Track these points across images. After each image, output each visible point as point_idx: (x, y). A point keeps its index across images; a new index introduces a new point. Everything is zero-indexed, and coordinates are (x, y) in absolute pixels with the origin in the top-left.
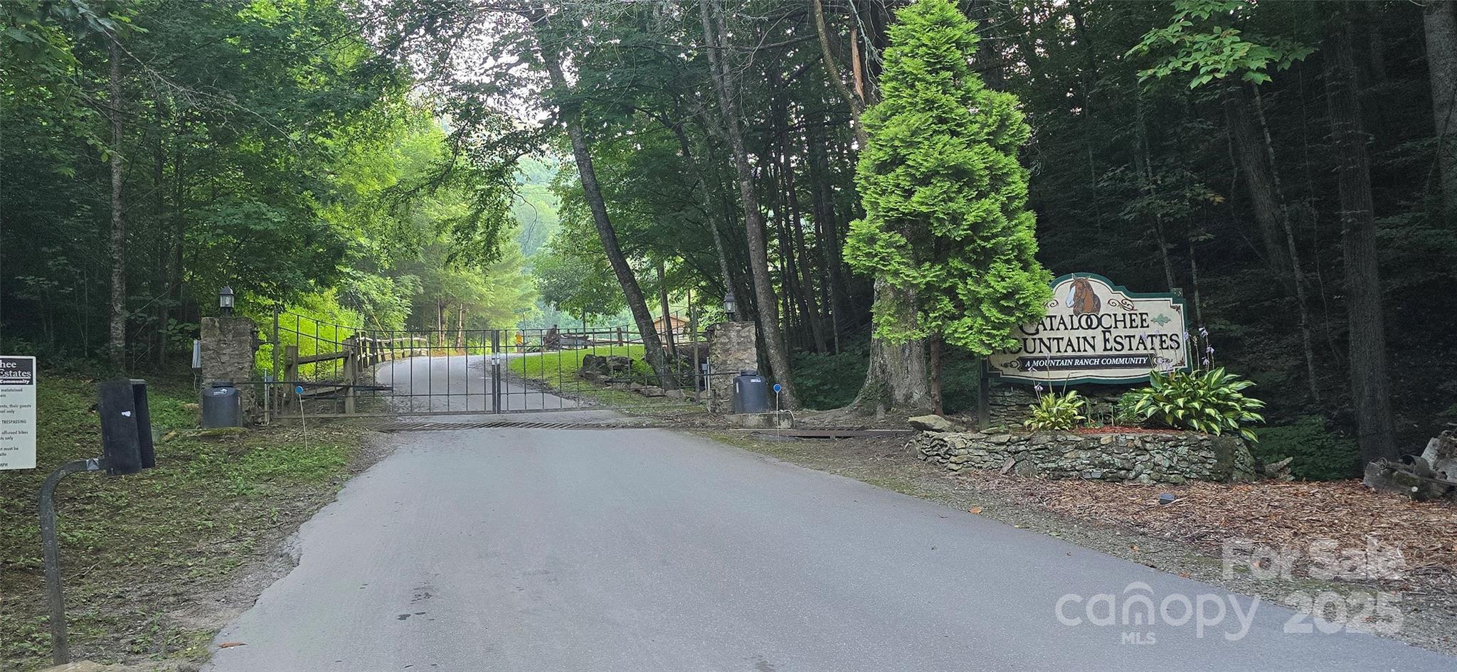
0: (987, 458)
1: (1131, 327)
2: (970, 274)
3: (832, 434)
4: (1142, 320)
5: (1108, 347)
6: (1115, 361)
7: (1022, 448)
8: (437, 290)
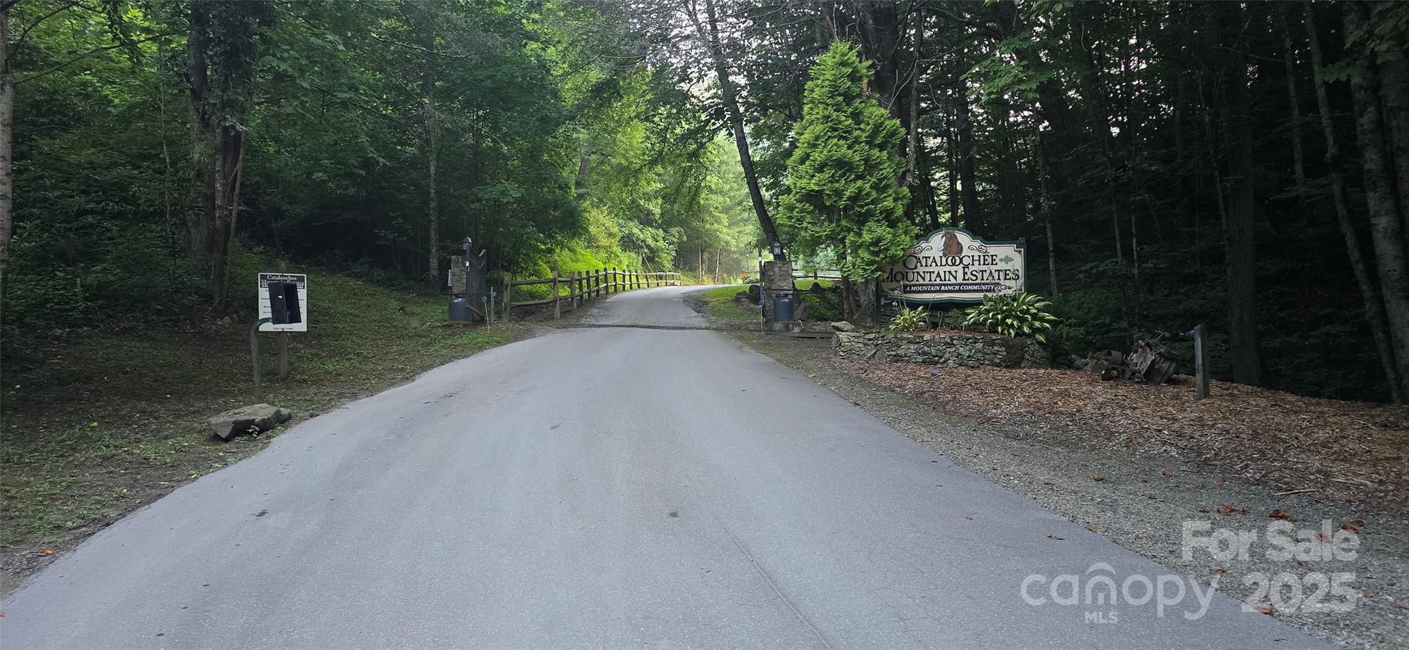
0: (863, 349)
1: (984, 264)
2: (852, 230)
3: (818, 336)
4: (993, 260)
5: (966, 278)
6: (971, 288)
7: (880, 342)
8: (698, 238)
